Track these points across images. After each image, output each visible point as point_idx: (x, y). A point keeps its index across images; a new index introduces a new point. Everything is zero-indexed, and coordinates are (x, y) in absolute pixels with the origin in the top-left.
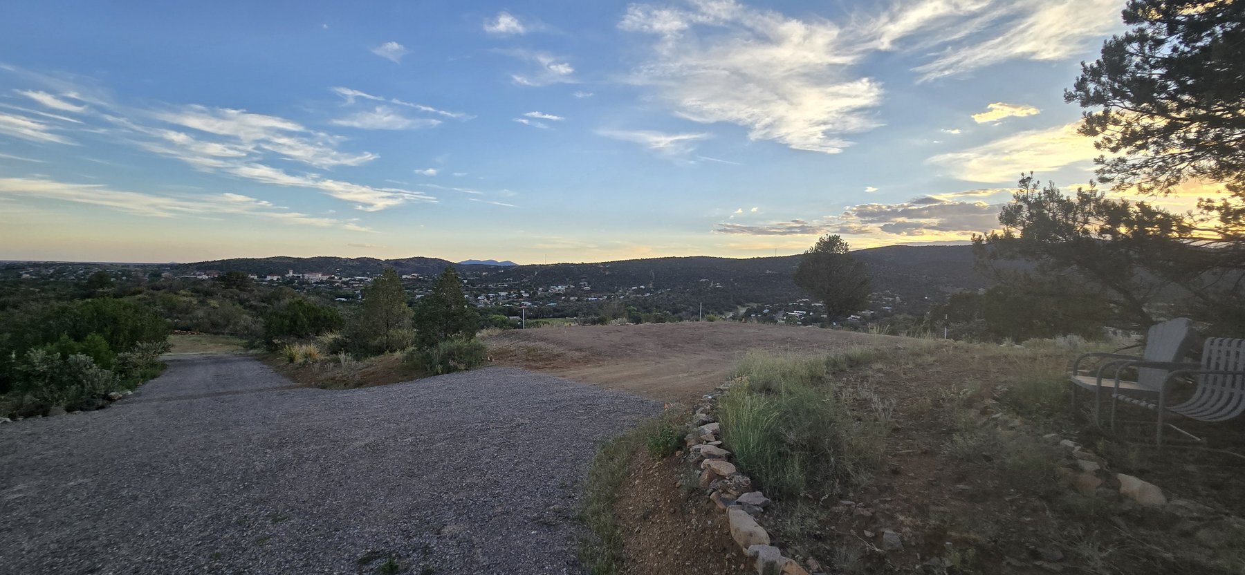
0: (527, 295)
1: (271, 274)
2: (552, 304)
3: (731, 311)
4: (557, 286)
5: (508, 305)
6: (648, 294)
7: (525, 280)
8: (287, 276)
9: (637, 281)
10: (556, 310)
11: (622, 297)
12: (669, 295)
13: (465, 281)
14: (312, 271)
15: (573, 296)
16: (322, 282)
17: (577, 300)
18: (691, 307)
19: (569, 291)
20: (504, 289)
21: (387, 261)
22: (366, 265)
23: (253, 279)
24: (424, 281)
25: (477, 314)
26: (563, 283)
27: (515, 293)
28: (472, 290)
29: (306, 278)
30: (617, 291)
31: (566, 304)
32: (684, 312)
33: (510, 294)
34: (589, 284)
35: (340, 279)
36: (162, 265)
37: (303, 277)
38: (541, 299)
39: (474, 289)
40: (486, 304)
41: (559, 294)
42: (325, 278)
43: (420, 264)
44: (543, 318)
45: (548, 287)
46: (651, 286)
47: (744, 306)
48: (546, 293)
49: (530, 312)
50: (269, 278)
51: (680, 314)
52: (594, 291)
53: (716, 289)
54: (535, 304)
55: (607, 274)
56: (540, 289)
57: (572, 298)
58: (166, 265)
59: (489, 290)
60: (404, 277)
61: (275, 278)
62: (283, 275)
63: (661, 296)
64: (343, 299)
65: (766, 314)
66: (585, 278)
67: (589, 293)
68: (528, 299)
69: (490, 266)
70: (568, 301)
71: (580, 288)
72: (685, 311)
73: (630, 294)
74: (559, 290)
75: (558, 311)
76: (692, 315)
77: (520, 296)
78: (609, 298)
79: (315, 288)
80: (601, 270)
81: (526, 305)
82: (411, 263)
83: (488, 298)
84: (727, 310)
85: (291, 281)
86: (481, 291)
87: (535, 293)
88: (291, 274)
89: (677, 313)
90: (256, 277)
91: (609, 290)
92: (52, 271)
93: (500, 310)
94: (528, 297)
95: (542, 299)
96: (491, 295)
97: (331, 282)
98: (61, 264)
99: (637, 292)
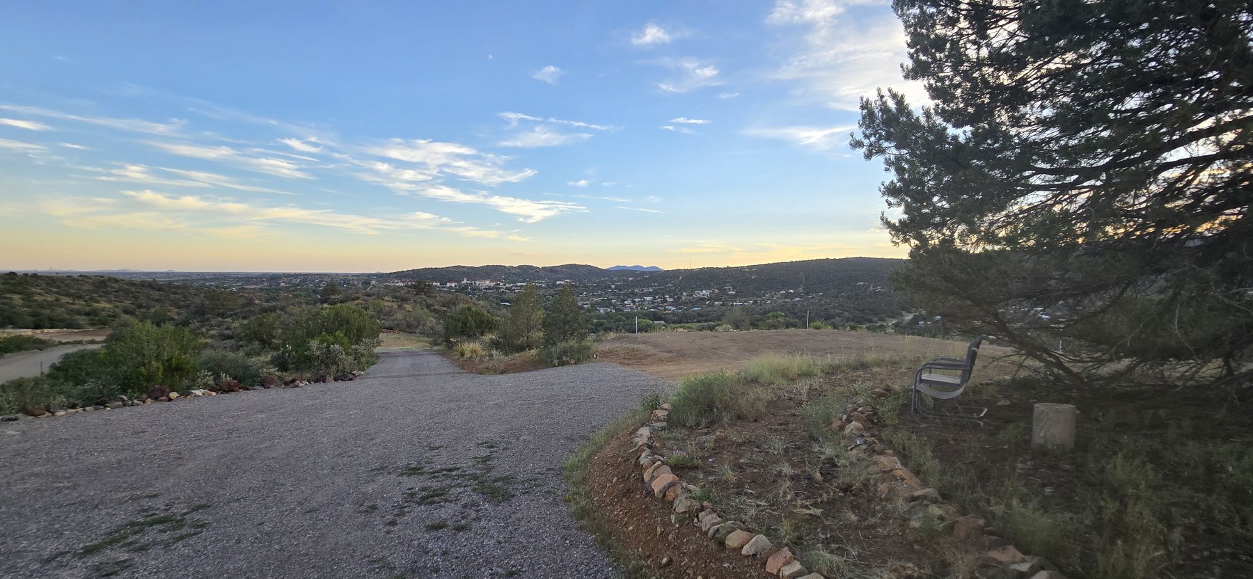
0: (672, 300)
1: (450, 281)
2: (696, 309)
3: (894, 317)
4: (701, 291)
5: (653, 310)
6: (798, 299)
7: (669, 285)
8: (463, 283)
9: (785, 285)
10: (699, 315)
11: (769, 302)
12: (821, 300)
13: (613, 287)
14: (482, 278)
15: (716, 301)
16: (490, 288)
17: (722, 305)
18: (846, 313)
19: (713, 295)
20: (650, 294)
21: (544, 268)
22: (526, 272)
23: (436, 286)
24: (576, 287)
25: (623, 318)
26: (707, 287)
27: (659, 298)
28: (619, 294)
29: (477, 284)
30: (764, 295)
31: (710, 309)
32: (837, 318)
33: (655, 299)
34: (734, 288)
35: (505, 285)
36: (371, 275)
37: (475, 283)
38: (685, 303)
39: (620, 294)
40: (632, 309)
41: (703, 299)
42: (492, 284)
43: (573, 271)
44: (687, 322)
45: (693, 291)
46: (801, 290)
47: (911, 313)
48: (691, 298)
49: (674, 316)
50: (448, 285)
51: (833, 320)
52: (739, 296)
53: (876, 293)
54: (680, 309)
55: (753, 278)
56: (685, 294)
57: (716, 303)
58: (374, 275)
59: (635, 295)
60: (558, 283)
61: (453, 285)
62: (459, 282)
63: (812, 300)
64: (507, 303)
65: (937, 322)
66: (729, 282)
67: (734, 298)
68: (672, 304)
69: (636, 271)
70: (712, 305)
71: (724, 292)
72: (839, 317)
73: (778, 298)
74: (703, 295)
75: (702, 316)
76: (847, 322)
77: (665, 301)
78: (755, 302)
79: (485, 293)
80: (747, 274)
81: (670, 310)
82: (564, 270)
83: (634, 302)
84: (889, 317)
85: (466, 287)
86: (628, 296)
87: (679, 298)
88: (465, 281)
89: (829, 319)
90: (439, 284)
91: (754, 295)
92: (298, 281)
93: (645, 315)
94: (672, 302)
95: (687, 303)
96: (637, 300)
97: (497, 288)
98: (304, 275)
99: (787, 296)
